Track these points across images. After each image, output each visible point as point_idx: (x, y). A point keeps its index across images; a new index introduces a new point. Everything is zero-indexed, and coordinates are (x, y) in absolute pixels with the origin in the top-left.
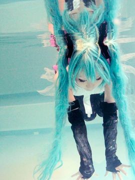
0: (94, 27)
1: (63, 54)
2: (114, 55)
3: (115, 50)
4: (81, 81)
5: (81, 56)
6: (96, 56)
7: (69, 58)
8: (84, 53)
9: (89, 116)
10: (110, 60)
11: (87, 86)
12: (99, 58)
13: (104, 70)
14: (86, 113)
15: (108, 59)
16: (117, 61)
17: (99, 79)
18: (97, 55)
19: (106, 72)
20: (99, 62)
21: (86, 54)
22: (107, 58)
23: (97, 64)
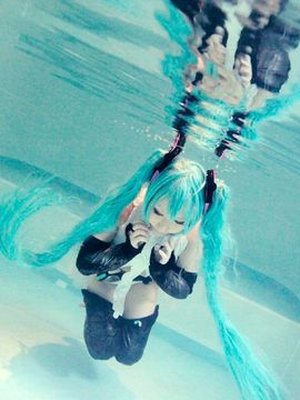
4: (156, 212)
5: (177, 177)
7: (157, 172)
8: (183, 176)
10: (209, 207)
12: (196, 193)
15: (207, 204)
20: (194, 199)
21: (185, 179)
22: (206, 202)
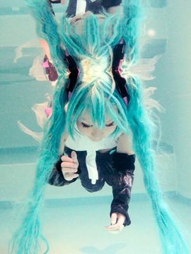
0: (107, 47)
1: (63, 86)
2: (135, 92)
3: (135, 86)
4: (85, 126)
5: (87, 90)
6: (108, 92)
7: (70, 93)
9: (94, 182)
11: (92, 134)
12: (111, 95)
13: (119, 112)
14: (90, 178)
15: (125, 98)
16: (138, 101)
17: (111, 125)
18: (110, 90)
19: (121, 115)
20: (112, 100)
21: (94, 87)
23: (109, 104)
